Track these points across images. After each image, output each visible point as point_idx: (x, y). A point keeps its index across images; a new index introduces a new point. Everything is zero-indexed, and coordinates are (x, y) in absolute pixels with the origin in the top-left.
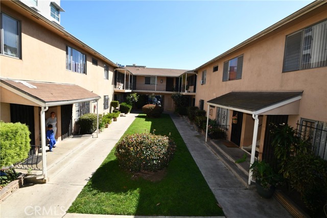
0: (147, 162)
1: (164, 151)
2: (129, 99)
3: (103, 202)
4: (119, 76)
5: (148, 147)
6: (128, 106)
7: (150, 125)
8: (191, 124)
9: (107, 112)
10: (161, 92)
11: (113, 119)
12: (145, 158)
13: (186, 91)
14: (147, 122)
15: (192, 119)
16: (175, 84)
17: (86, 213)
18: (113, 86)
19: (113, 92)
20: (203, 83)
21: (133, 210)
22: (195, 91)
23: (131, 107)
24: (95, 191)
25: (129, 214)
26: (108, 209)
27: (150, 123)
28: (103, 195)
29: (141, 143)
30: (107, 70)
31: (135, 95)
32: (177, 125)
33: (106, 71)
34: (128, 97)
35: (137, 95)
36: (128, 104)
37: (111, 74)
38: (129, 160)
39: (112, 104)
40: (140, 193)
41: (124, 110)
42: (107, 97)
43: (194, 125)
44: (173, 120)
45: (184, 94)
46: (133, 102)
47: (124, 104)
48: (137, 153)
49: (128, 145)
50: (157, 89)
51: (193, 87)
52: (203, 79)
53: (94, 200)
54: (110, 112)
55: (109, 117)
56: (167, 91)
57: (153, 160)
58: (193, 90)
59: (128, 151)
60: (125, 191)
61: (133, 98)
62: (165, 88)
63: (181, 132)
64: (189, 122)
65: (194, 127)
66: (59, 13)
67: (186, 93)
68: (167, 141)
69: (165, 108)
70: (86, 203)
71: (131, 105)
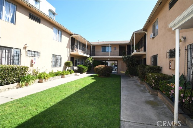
2: (86, 62)
6: (83, 67)
10: (114, 57)
13: (135, 51)
15: (143, 78)
19: (69, 55)
20: (155, 36)
23: (86, 68)
30: (59, 33)
31: (90, 58)
41: (80, 71)
42: (58, 56)
43: (146, 85)
45: (133, 53)
50: (111, 54)
51: (143, 48)
52: (154, 32)
56: (119, 56)
61: (89, 61)
65: (145, 87)
71: (87, 67)
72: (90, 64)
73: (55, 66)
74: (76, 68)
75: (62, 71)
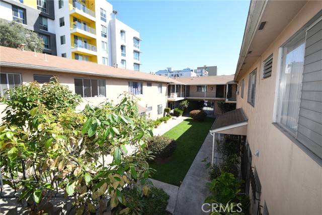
2: (181, 105)
6: (179, 111)
7: (189, 128)
9: (161, 116)
11: (164, 122)
18: (167, 96)
19: (167, 101)
22: (235, 100)
23: (182, 112)
27: (189, 126)
31: (185, 102)
33: (160, 88)
35: (187, 102)
36: (179, 109)
37: (165, 89)
39: (166, 110)
41: (176, 114)
42: (160, 106)
47: (176, 109)
54: (164, 116)
55: (161, 121)
56: (217, 97)
61: (184, 105)
62: (215, 95)
66: (139, 43)
67: (226, 101)
69: (215, 112)
71: (182, 110)
72: (185, 108)
73: (159, 113)
74: (172, 111)
75: (162, 116)
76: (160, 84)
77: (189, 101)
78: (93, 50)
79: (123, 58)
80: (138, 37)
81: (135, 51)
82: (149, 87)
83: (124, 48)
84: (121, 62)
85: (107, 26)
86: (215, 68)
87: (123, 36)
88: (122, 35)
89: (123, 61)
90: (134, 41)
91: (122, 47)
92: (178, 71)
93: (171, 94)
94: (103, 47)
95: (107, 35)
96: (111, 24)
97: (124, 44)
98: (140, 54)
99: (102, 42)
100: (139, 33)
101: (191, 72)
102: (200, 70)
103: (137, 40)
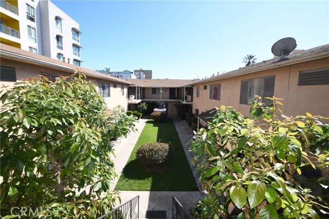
0: (156, 161)
1: (166, 154)
2: (139, 108)
3: (132, 184)
4: (132, 90)
5: (156, 152)
6: (139, 113)
7: (157, 130)
8: (189, 128)
10: (165, 100)
12: (155, 159)
13: (185, 101)
14: (155, 127)
16: (176, 94)
17: (124, 190)
18: (127, 99)
19: (127, 103)
20: (198, 96)
21: (149, 188)
22: (192, 101)
24: (127, 179)
25: (147, 190)
26: (136, 188)
27: (157, 128)
28: (132, 181)
29: (152, 150)
30: (123, 88)
31: (144, 104)
32: (178, 129)
33: (122, 90)
34: (138, 106)
35: (146, 104)
36: (139, 112)
37: (126, 90)
38: (145, 160)
39: (128, 114)
40: (153, 180)
44: (175, 124)
45: (184, 103)
46: (143, 110)
47: (136, 112)
48: (150, 156)
49: (144, 151)
50: (162, 98)
51: (191, 96)
52: (197, 93)
53: (127, 184)
57: (159, 160)
58: (191, 99)
59: (144, 155)
60: (144, 179)
62: (169, 97)
63: (180, 136)
64: (187, 126)
66: (78, 36)
67: (184, 102)
68: (168, 147)
69: (169, 113)
70: (123, 186)
71: (141, 112)
76: (122, 85)
77: (147, 103)
78: (14, 36)
79: (60, 51)
80: (78, 28)
81: (74, 45)
82: (115, 89)
83: (60, 39)
84: (57, 57)
85: (35, 7)
86: (151, 71)
87: (59, 25)
88: (57, 23)
89: (59, 55)
90: (73, 33)
91: (58, 38)
92: (118, 73)
93: (130, 96)
94: (30, 34)
95: (35, 18)
96: (42, 6)
97: (61, 34)
98: (80, 49)
99: (28, 26)
100: (78, 25)
101: (132, 74)
102: (138, 73)
103: (76, 32)
